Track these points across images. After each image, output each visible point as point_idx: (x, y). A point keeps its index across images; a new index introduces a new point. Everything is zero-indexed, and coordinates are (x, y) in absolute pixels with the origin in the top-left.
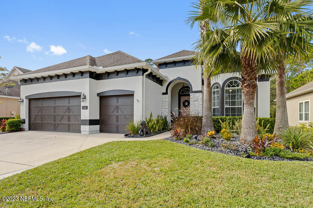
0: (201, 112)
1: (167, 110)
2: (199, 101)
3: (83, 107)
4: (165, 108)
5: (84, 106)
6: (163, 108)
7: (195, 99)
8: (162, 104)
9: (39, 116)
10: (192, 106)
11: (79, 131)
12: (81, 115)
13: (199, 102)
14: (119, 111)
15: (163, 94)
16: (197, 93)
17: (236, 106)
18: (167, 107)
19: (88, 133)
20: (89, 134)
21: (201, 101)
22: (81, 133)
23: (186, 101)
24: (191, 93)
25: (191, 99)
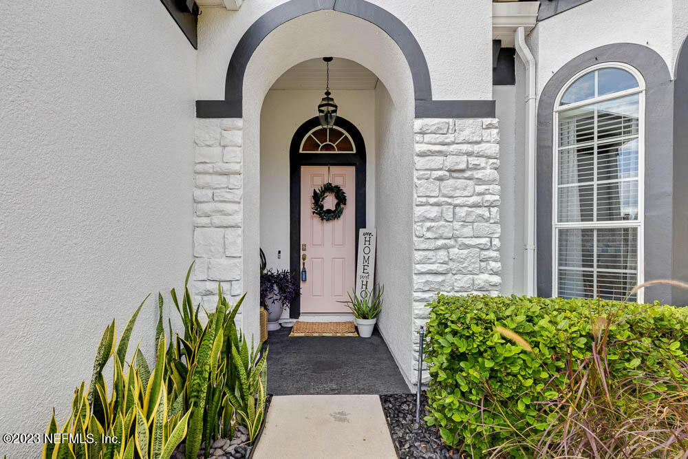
0: (494, 254)
1: (235, 237)
2: (478, 174)
4: (217, 220)
6: (204, 221)
7: (450, 162)
8: (199, 194)
10: (433, 212)
13: (480, 181)
15: (205, 109)
16: (471, 121)
18: (238, 218)
21: (495, 174)
23: (329, 188)
24: (419, 114)
25: (420, 162)
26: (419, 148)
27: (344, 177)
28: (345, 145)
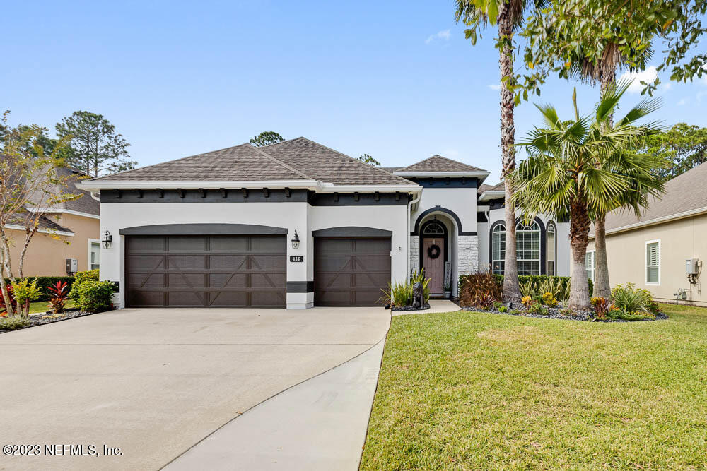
3: (292, 258)
5: (295, 256)
7: (466, 246)
9: (160, 276)
10: (462, 258)
11: (283, 305)
12: (286, 273)
13: (473, 251)
14: (357, 265)
15: (412, 234)
16: (470, 236)
17: (532, 260)
19: (304, 307)
20: (307, 309)
22: (286, 308)
23: (434, 247)
24: (460, 235)
25: (459, 246)
26: (459, 243)
27: (439, 242)
28: (440, 230)
